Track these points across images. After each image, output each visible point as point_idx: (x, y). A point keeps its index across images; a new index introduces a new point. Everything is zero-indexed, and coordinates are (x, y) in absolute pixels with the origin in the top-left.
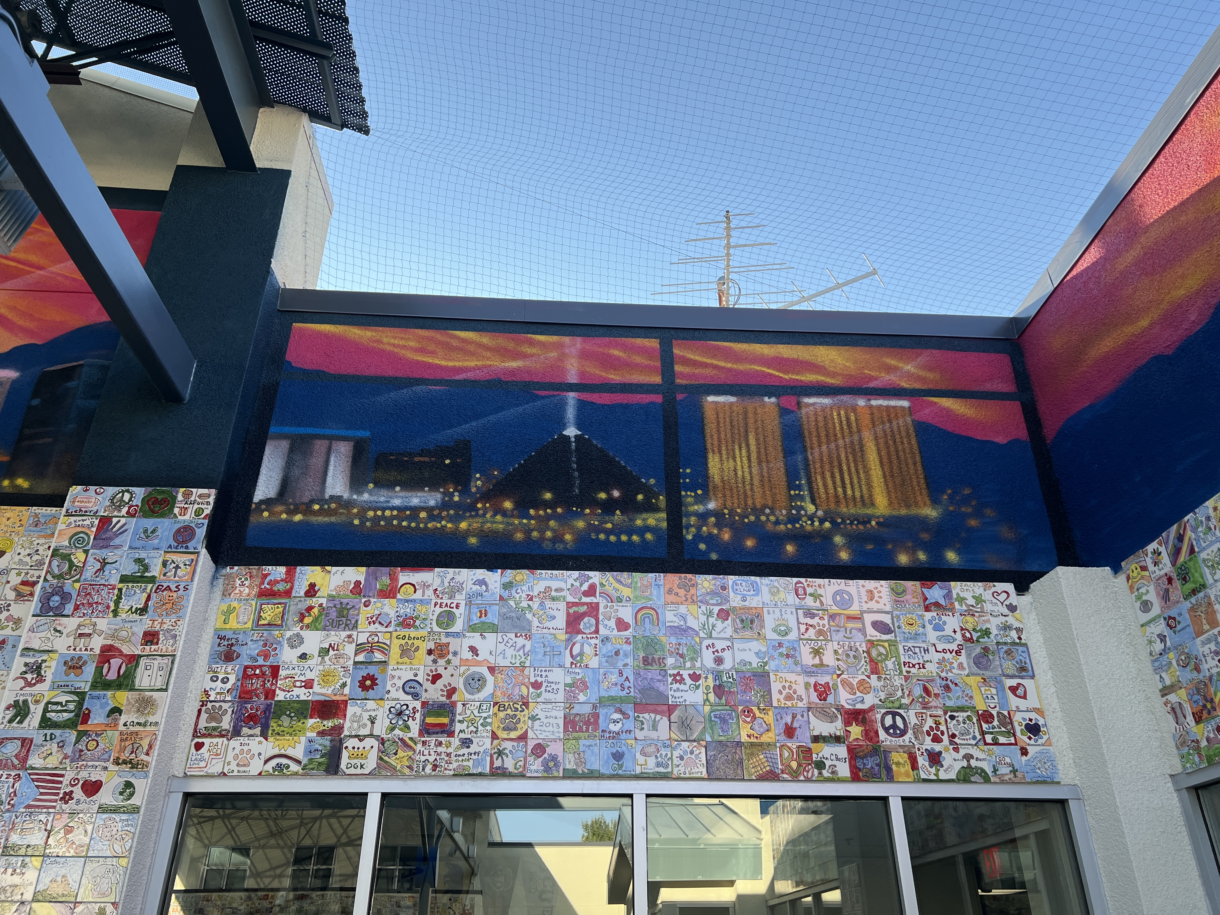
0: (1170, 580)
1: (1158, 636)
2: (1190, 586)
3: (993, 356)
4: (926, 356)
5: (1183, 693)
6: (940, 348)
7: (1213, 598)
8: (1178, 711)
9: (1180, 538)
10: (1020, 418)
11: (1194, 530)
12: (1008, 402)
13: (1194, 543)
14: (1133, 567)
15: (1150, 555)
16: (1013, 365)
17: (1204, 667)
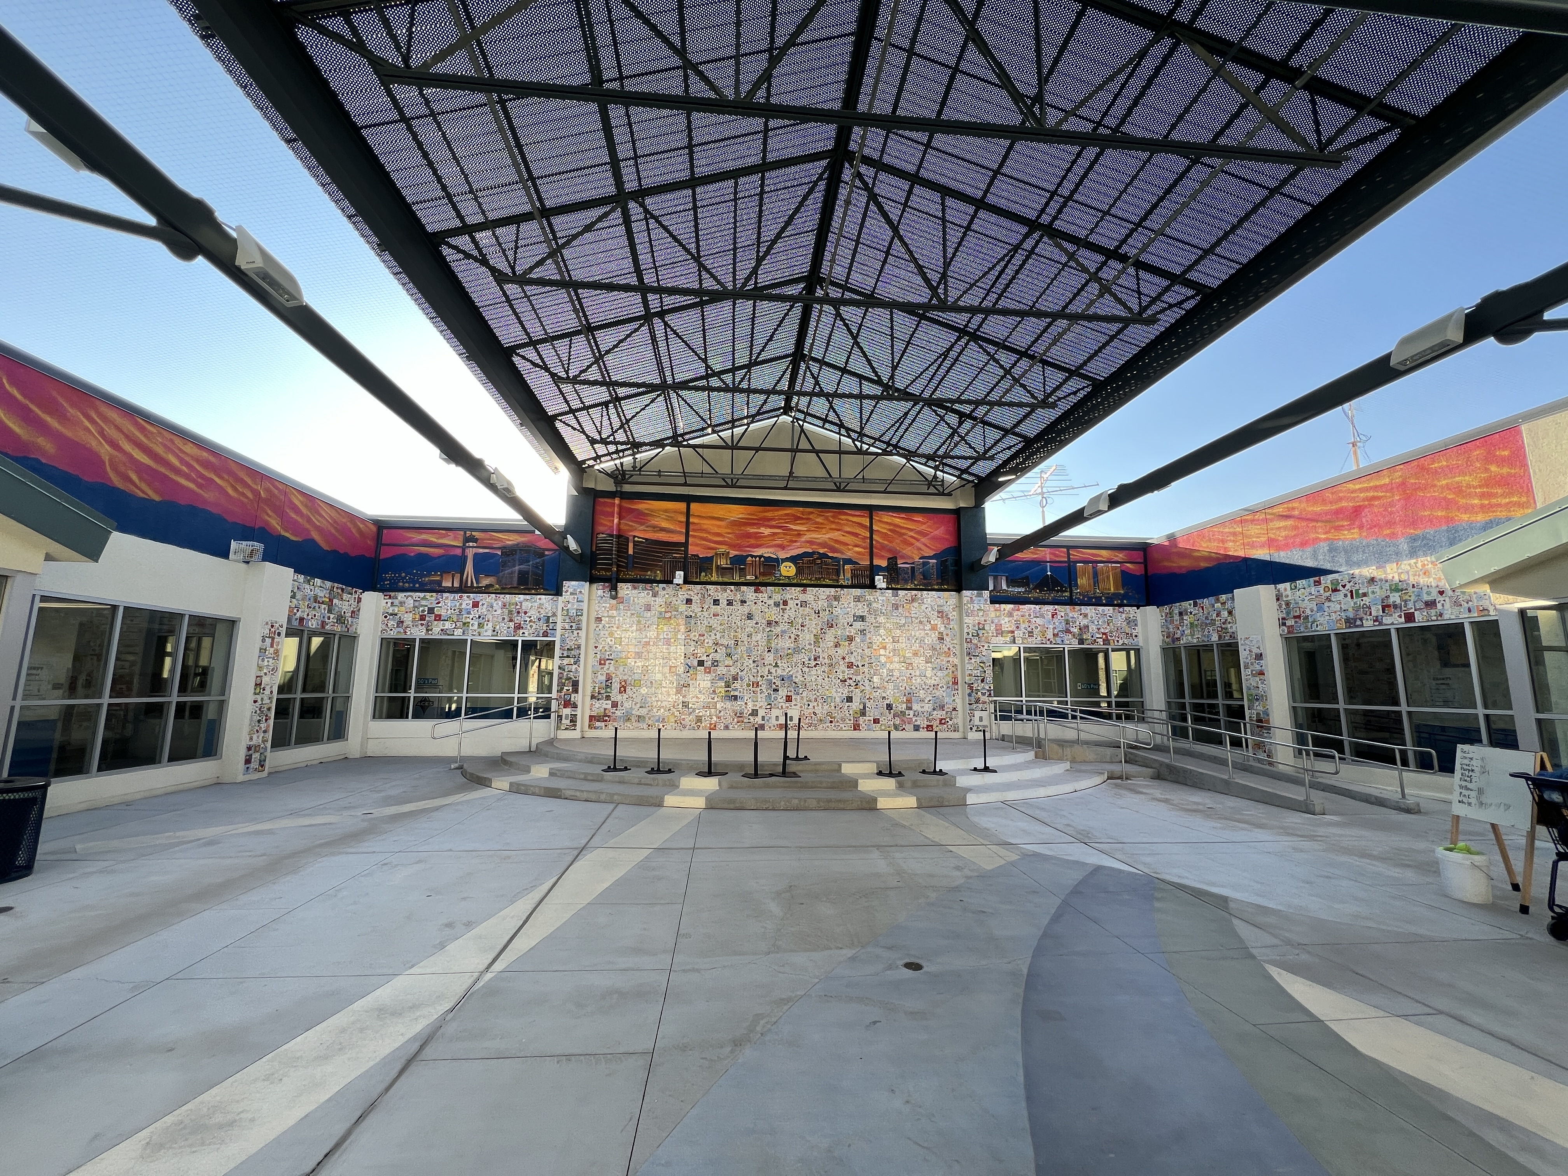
0: (1168, 613)
1: (1163, 622)
2: (1171, 615)
5: (1165, 633)
7: (1174, 619)
9: (1172, 607)
10: (1143, 571)
11: (1175, 607)
12: (1140, 565)
14: (1161, 609)
15: (1165, 608)
17: (1170, 630)
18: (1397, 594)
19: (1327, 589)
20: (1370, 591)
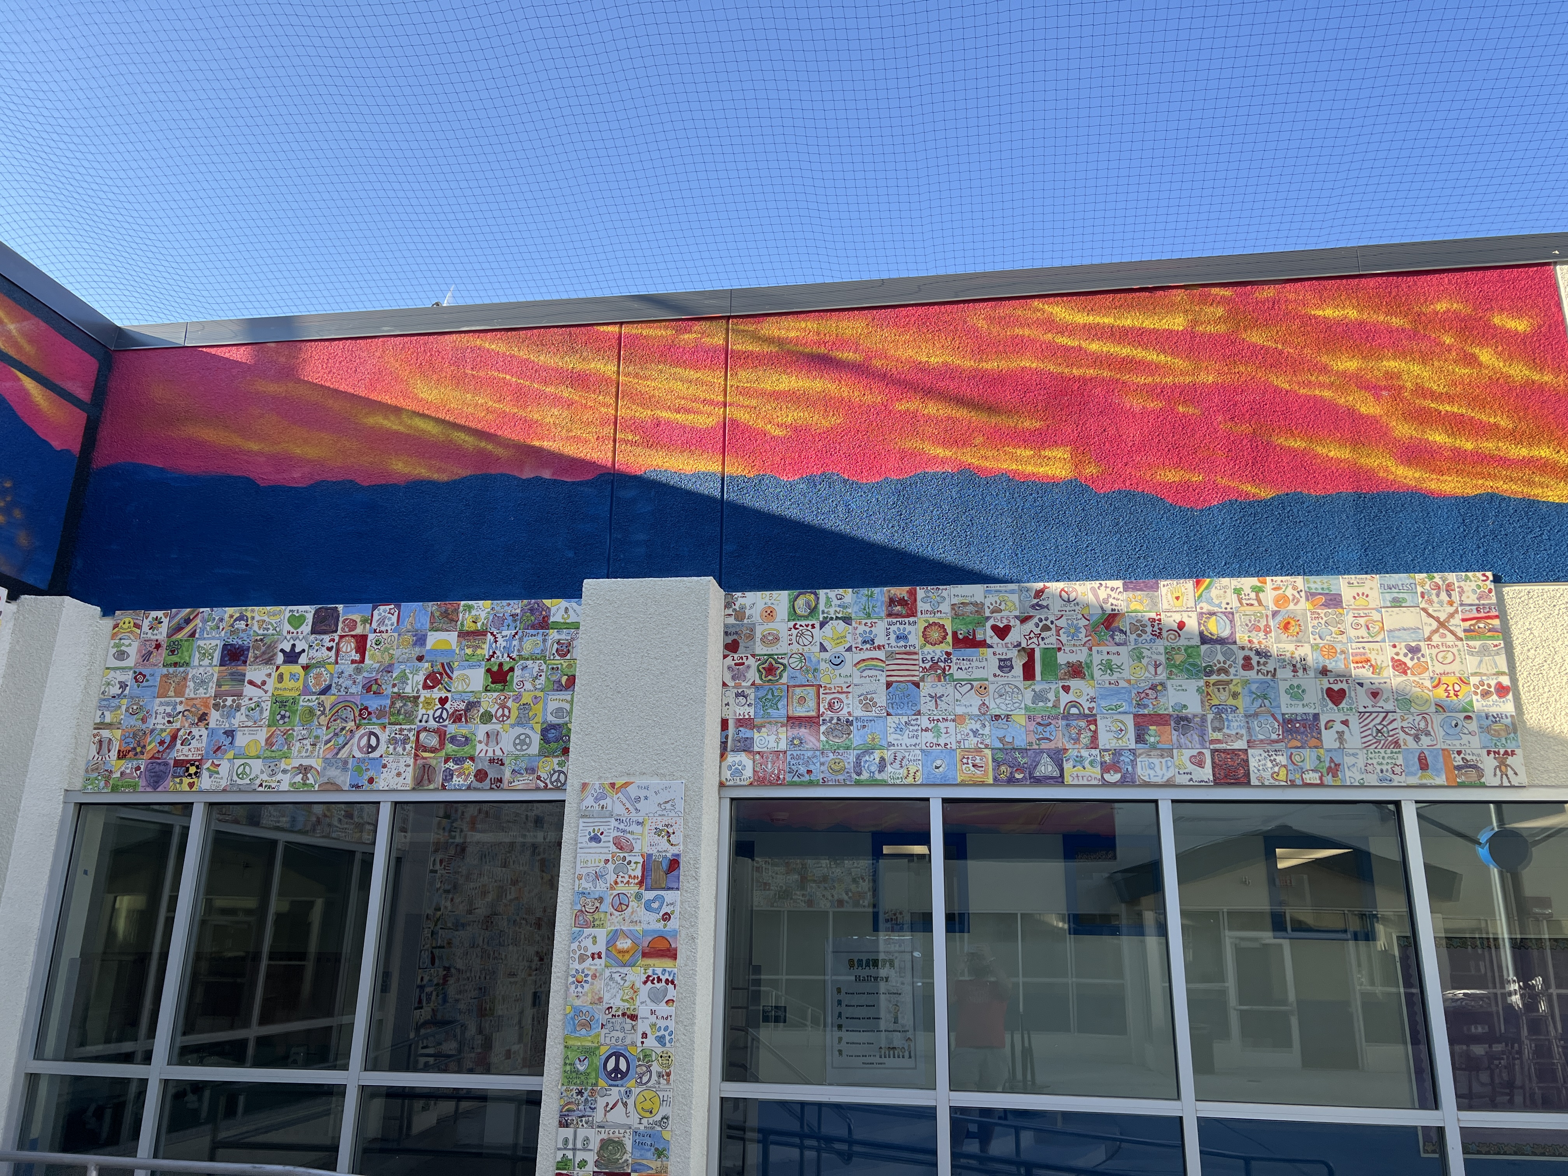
0: (158, 646)
1: (120, 682)
2: (175, 659)
3: (87, 356)
4: (33, 324)
5: (118, 733)
6: (46, 322)
7: (190, 676)
8: (105, 745)
9: (188, 621)
10: (80, 431)
11: (204, 621)
12: (78, 410)
13: (198, 631)
14: (127, 620)
15: (150, 619)
16: (98, 375)
17: (151, 722)
18: (1193, 685)
19: (935, 635)
20: (1096, 659)
